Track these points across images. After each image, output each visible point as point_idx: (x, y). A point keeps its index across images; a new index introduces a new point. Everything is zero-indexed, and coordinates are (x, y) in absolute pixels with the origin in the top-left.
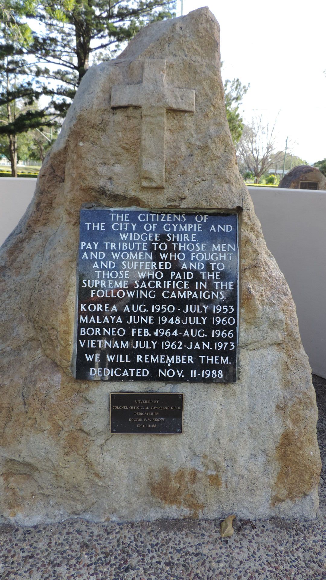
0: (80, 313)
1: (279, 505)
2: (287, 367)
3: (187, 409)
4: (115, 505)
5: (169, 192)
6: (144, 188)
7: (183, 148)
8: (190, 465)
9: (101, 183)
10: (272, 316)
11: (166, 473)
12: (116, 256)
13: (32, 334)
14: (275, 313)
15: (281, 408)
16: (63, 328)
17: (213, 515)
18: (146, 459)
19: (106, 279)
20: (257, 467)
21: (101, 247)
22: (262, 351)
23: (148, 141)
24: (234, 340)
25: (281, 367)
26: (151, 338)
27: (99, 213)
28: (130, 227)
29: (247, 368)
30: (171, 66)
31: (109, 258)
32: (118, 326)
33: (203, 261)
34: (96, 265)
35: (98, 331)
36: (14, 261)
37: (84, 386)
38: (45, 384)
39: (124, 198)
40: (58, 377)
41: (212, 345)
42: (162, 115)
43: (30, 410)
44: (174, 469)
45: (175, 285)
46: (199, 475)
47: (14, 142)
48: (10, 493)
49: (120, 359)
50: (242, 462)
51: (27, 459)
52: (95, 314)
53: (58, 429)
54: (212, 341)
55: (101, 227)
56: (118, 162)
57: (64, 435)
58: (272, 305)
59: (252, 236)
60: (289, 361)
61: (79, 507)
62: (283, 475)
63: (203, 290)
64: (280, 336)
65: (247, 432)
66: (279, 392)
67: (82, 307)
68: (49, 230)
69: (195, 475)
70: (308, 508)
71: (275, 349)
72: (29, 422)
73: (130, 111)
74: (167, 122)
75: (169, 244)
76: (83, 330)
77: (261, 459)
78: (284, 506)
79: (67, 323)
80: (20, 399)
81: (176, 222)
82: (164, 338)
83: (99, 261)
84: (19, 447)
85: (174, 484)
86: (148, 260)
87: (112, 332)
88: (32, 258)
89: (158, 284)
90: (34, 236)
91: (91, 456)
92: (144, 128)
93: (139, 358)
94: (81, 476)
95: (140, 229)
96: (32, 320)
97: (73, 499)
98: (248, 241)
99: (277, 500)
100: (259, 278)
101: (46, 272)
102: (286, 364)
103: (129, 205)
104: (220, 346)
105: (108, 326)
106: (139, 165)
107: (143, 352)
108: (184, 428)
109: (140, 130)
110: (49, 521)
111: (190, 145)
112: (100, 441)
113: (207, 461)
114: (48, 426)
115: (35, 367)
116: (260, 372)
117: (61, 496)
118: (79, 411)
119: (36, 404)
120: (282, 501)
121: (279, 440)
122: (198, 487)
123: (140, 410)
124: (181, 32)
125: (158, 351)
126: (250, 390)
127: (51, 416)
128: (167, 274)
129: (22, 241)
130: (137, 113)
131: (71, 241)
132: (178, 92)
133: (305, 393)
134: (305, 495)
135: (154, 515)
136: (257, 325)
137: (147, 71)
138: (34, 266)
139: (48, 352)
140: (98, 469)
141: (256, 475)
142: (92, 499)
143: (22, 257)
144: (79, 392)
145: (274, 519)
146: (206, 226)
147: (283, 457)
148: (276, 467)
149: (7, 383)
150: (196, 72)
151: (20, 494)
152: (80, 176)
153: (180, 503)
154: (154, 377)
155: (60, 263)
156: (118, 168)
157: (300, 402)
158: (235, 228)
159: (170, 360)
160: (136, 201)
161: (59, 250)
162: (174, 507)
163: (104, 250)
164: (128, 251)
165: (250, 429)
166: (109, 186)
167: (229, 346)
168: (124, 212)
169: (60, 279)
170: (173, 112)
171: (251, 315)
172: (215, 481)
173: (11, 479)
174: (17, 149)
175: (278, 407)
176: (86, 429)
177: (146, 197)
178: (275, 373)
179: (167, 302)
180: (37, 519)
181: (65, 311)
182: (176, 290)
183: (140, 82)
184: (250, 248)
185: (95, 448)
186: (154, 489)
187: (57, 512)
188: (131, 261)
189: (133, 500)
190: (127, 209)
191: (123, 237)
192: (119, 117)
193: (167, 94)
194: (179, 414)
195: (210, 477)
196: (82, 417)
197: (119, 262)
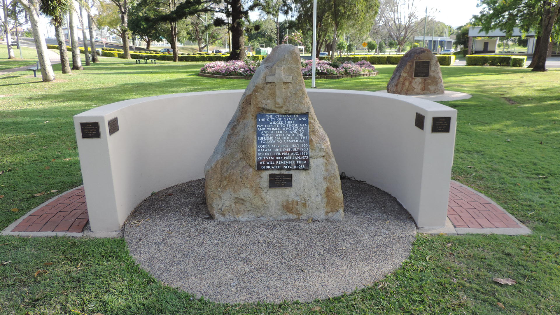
0: (258, 148)
1: (328, 214)
2: (326, 165)
3: (294, 179)
4: (271, 214)
5: (285, 108)
6: (277, 107)
7: (289, 94)
8: (295, 199)
9: (263, 106)
10: (320, 147)
11: (288, 201)
12: (268, 129)
13: (242, 156)
14: (321, 146)
15: (325, 178)
16: (252, 153)
17: (305, 218)
18: (281, 197)
19: (266, 137)
20: (319, 200)
21: (264, 127)
22: (318, 159)
23: (278, 93)
24: (308, 155)
25: (324, 164)
26: (281, 156)
27: (263, 115)
28: (273, 119)
29: (313, 165)
30: (284, 69)
31: (266, 130)
32: (270, 152)
33: (297, 130)
34: (262, 132)
35: (263, 154)
36: (234, 132)
37: (260, 172)
38: (247, 172)
39: (271, 110)
40: (251, 170)
41: (301, 158)
42: (282, 84)
43: (243, 181)
44: (290, 200)
45: (288, 138)
46: (299, 203)
47: (175, 28)
48: (237, 209)
49: (271, 163)
50: (313, 198)
51: (242, 197)
52: (262, 148)
53: (252, 187)
54: (301, 156)
55: (264, 120)
56: (269, 99)
57: (254, 189)
58: (320, 143)
59: (312, 121)
60: (327, 163)
61: (259, 215)
62: (328, 203)
63: (297, 139)
64: (323, 154)
65: (314, 187)
66: (324, 173)
67: (258, 146)
68: (245, 121)
69: (298, 203)
70: (339, 216)
71: (322, 158)
72: (243, 185)
73: (272, 84)
74: (283, 86)
75: (286, 124)
76: (259, 154)
77: (320, 197)
78: (330, 215)
79: (254, 151)
80: (239, 177)
81: (288, 117)
82: (285, 156)
83: (263, 131)
84: (240, 193)
85: (291, 206)
86: (279, 130)
87: (268, 154)
88: (240, 131)
89: (283, 138)
90: (240, 123)
91: (263, 196)
92: (276, 89)
93: (277, 162)
94: (260, 203)
95: (276, 120)
96: (242, 151)
97: (257, 211)
98: (311, 123)
99: (327, 213)
100: (315, 135)
101: (246, 136)
102: (326, 164)
103: (272, 112)
104: (303, 158)
105: (267, 152)
106: (275, 100)
107: (278, 160)
108: (293, 186)
109: (275, 89)
110: (249, 219)
111: (291, 93)
112: (266, 191)
113: (301, 197)
114: (248, 186)
115: (243, 167)
116: (317, 166)
117: (253, 211)
118: (258, 181)
119: (245, 179)
120: (329, 213)
121: (325, 189)
122: (299, 207)
123: (278, 180)
124: (287, 58)
125: (283, 160)
126: (314, 172)
127: (249, 183)
128: (285, 134)
129: (236, 125)
130: (274, 84)
131: (254, 125)
132: (287, 77)
133: (333, 174)
134: (338, 211)
135: (284, 217)
136: (315, 150)
137: (276, 71)
138: (241, 134)
139: (247, 162)
140: (265, 200)
141: (319, 203)
142: (263, 212)
143: (236, 131)
144: (258, 174)
145: (327, 220)
146: (298, 119)
147: (327, 196)
148: (325, 200)
149: (235, 172)
150: (292, 70)
151: (240, 210)
152: (256, 103)
153: (293, 213)
154: (282, 169)
155: (251, 132)
156: (268, 101)
157: (332, 176)
158: (307, 118)
159: (287, 163)
160: (275, 111)
161: (250, 128)
162: (291, 215)
163: (265, 127)
164: (273, 127)
165: (315, 186)
166: (266, 107)
167: (306, 158)
168: (271, 115)
169: (251, 137)
170: (285, 83)
171: (312, 147)
172: (304, 205)
173: (237, 205)
174: (177, 34)
175: (324, 178)
176: (261, 187)
177: (278, 110)
178: (322, 166)
179: (285, 144)
180: (245, 219)
181: (253, 147)
182: (288, 140)
183: (275, 75)
184: (311, 125)
185: (264, 193)
186: (284, 207)
187: (252, 217)
188: (274, 131)
189: (277, 212)
190: (272, 114)
191: (271, 123)
192: (268, 85)
193: (283, 78)
194: (291, 181)
195: (303, 203)
196: (259, 182)
197: (269, 131)
